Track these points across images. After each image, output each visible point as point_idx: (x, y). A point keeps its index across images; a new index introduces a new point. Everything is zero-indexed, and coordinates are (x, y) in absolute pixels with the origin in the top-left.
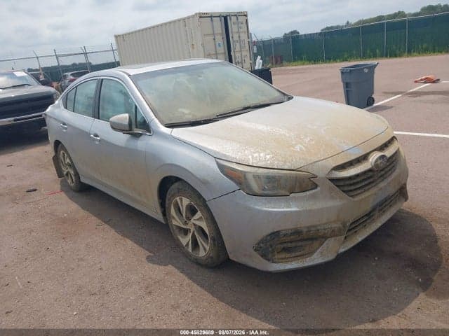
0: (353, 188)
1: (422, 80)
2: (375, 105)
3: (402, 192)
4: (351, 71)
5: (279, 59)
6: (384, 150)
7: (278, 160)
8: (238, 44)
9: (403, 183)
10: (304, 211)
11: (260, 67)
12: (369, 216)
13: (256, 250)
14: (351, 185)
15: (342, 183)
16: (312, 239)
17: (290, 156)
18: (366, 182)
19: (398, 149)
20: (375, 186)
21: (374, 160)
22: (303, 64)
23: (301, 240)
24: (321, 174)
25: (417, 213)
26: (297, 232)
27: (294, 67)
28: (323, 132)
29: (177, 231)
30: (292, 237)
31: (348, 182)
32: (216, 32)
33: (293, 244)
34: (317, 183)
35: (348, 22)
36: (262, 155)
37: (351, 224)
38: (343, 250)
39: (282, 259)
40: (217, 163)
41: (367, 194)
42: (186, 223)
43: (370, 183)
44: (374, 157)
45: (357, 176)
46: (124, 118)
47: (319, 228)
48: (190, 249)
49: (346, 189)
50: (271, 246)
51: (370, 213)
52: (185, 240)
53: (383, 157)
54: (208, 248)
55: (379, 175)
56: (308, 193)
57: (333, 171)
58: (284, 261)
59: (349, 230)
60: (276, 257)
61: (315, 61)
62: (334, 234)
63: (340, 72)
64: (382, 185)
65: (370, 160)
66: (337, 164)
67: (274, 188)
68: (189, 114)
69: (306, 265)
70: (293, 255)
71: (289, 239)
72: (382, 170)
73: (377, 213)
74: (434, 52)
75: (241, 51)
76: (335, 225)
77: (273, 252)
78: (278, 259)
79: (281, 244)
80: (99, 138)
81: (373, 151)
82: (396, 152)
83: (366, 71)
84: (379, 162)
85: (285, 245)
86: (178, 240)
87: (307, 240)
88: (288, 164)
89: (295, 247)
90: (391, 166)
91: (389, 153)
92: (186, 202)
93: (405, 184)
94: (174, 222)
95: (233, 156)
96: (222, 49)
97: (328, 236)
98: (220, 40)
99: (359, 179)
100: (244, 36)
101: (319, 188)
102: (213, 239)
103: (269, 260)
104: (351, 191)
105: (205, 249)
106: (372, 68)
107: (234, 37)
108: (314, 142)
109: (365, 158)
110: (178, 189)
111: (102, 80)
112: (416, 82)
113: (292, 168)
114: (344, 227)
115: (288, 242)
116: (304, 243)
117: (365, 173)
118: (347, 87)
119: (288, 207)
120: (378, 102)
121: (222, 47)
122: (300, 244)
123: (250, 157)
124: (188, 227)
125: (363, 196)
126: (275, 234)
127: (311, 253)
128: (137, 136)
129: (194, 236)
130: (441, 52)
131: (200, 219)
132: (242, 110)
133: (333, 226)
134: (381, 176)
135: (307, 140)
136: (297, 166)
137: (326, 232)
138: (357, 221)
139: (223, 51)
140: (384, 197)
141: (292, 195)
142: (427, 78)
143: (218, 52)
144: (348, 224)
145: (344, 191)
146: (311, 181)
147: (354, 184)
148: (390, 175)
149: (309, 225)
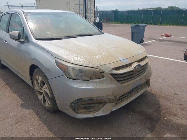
0: (122, 79)
1: (164, 35)
2: (144, 43)
3: (147, 83)
4: (135, 27)
5: (108, 20)
6: (140, 62)
7: (86, 62)
8: (90, 10)
9: (148, 79)
10: (96, 89)
11: (98, 22)
12: (130, 93)
13: (70, 107)
14: (121, 78)
15: (117, 76)
16: (99, 103)
17: (93, 60)
18: (129, 77)
19: (148, 62)
20: (134, 79)
21: (134, 66)
22: (118, 23)
23: (93, 103)
24: (107, 71)
25: (153, 93)
26: (91, 99)
27: (114, 24)
28: (112, 50)
29: (37, 92)
30: (88, 102)
31: (119, 76)
32: (81, 3)
33: (89, 105)
34: (104, 75)
35: (139, 9)
36: (79, 58)
37: (119, 97)
38: (114, 110)
39: (83, 112)
40: (55, 60)
41: (130, 83)
42: (41, 89)
43: (131, 78)
44: (135, 65)
45: (125, 73)
46: (16, 33)
47: (102, 98)
48: (42, 102)
49: (119, 79)
50: (77, 105)
51: (130, 92)
52: (40, 97)
53: (139, 65)
54: (49, 103)
55: (137, 74)
56: (99, 80)
57: (113, 70)
58: (84, 113)
59: (119, 100)
60: (80, 111)
61: (123, 23)
62: (110, 101)
63: (130, 27)
64: (137, 79)
65: (133, 66)
66: (116, 67)
67: (82, 76)
68: (50, 34)
69: (95, 116)
70: (89, 110)
71: (87, 102)
72: (138, 72)
73: (134, 92)
74: (171, 25)
75: (91, 13)
76: (111, 97)
77: (78, 109)
78: (81, 112)
79: (83, 104)
80: (6, 42)
81: (135, 62)
82: (146, 64)
83: (142, 28)
84: (137, 67)
85: (85, 106)
86: (38, 97)
87: (96, 103)
88: (91, 64)
89: (90, 107)
90: (142, 71)
91: (142, 64)
92: (40, 79)
93: (149, 79)
94: (36, 88)
95: (64, 57)
96: (82, 12)
97: (107, 102)
98: (82, 7)
99: (125, 75)
100: (93, 7)
101: (105, 78)
102: (52, 99)
103: (76, 112)
104: (121, 80)
105: (48, 103)
106: (144, 27)
107: (88, 7)
108: (106, 55)
109: (130, 65)
110: (37, 72)
111: (12, 14)
112: (162, 35)
113: (93, 66)
114: (115, 98)
115: (86, 104)
116: (94, 105)
117: (129, 72)
118: (133, 34)
119: (88, 86)
120: (145, 42)
121: (82, 11)
122: (92, 105)
123: (72, 59)
124: (41, 91)
125: (127, 84)
126: (80, 100)
127: (98, 110)
128: (22, 43)
129: (44, 96)
130: (174, 25)
131: (46, 88)
132: (78, 36)
133: (110, 97)
134: (137, 75)
135: (103, 53)
136: (95, 66)
137: (106, 100)
138: (123, 95)
139: (83, 13)
140: (138, 85)
141: (91, 80)
142: (166, 35)
143: (81, 13)
144: (118, 97)
145: (117, 81)
146: (101, 74)
147: (123, 77)
148: (142, 74)
149: (98, 96)
